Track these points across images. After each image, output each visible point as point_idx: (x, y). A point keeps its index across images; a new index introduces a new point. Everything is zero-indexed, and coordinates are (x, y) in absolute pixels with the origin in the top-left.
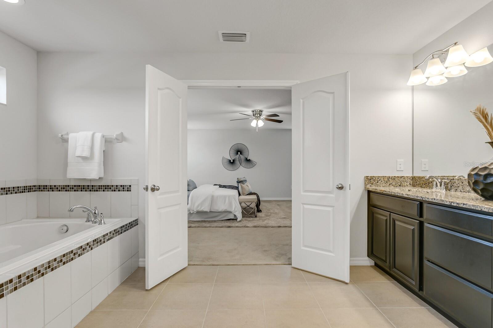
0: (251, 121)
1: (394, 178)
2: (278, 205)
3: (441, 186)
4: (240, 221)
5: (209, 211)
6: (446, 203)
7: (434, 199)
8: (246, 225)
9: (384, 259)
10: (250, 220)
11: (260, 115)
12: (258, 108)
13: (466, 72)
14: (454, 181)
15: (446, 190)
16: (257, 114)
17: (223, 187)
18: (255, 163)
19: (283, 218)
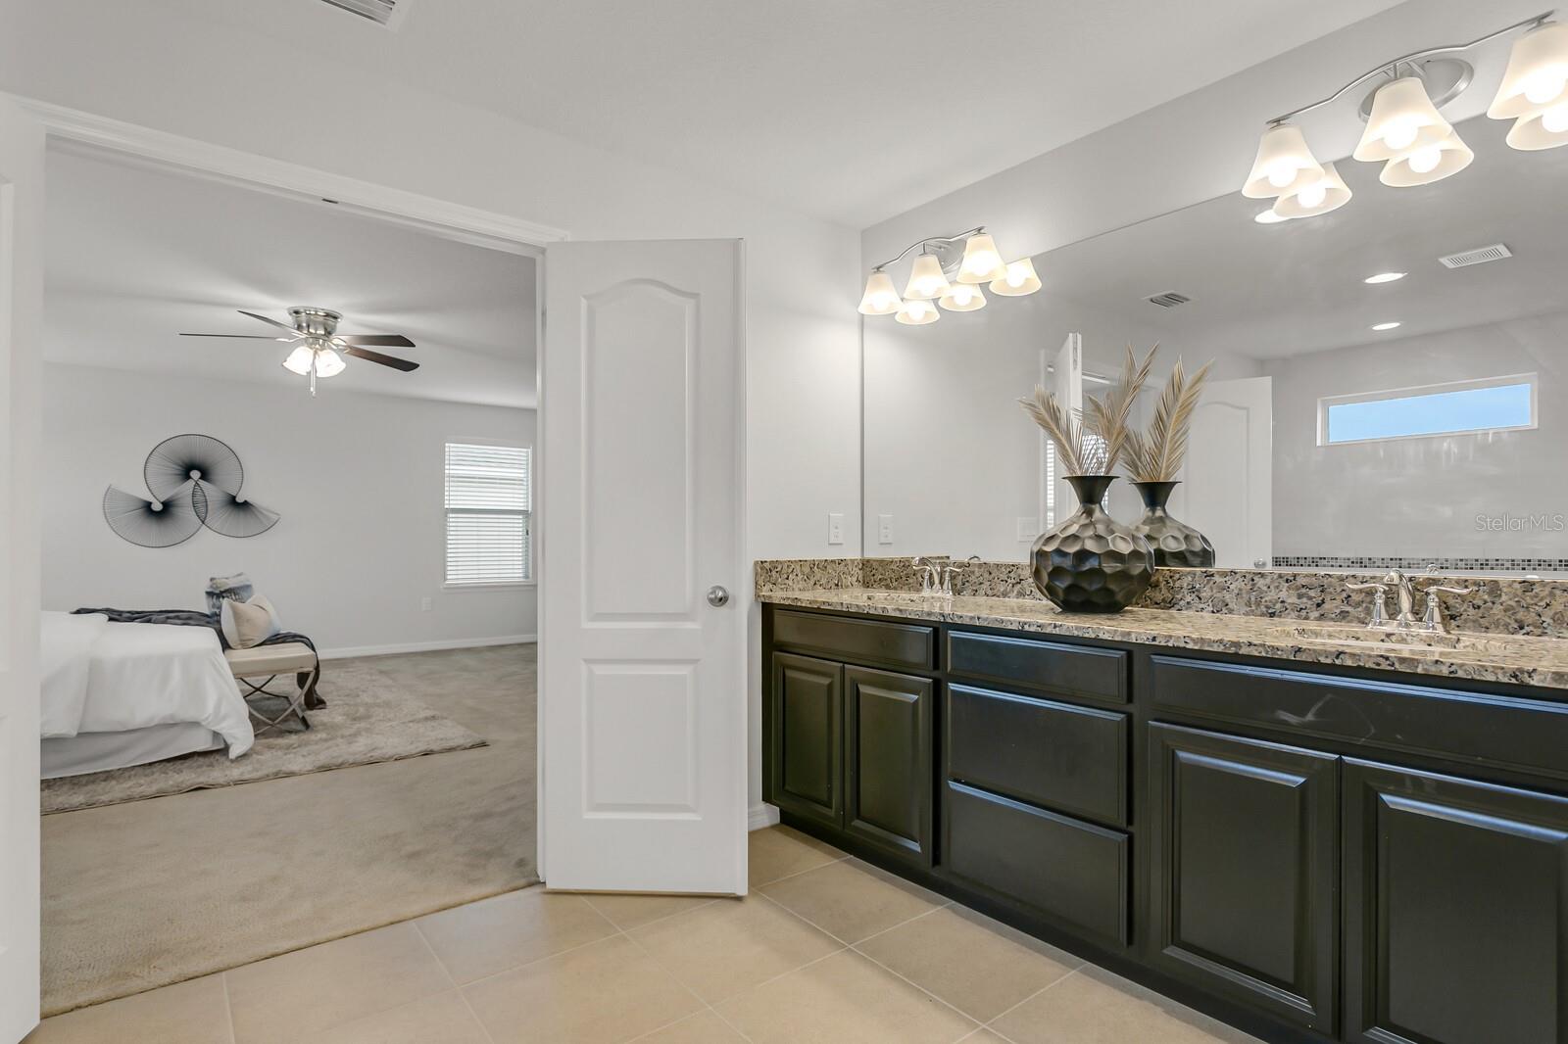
0: (289, 349)
1: (824, 565)
2: (381, 672)
3: (941, 583)
4: (244, 756)
5: (75, 733)
6: (1010, 627)
7: (979, 618)
8: (284, 769)
9: (825, 797)
10: (289, 747)
11: (328, 333)
12: (324, 302)
13: (982, 302)
14: (971, 569)
15: (954, 594)
16: (320, 328)
17: (132, 620)
18: (271, 515)
19: (426, 719)
